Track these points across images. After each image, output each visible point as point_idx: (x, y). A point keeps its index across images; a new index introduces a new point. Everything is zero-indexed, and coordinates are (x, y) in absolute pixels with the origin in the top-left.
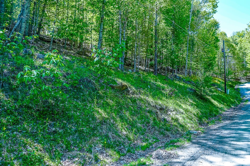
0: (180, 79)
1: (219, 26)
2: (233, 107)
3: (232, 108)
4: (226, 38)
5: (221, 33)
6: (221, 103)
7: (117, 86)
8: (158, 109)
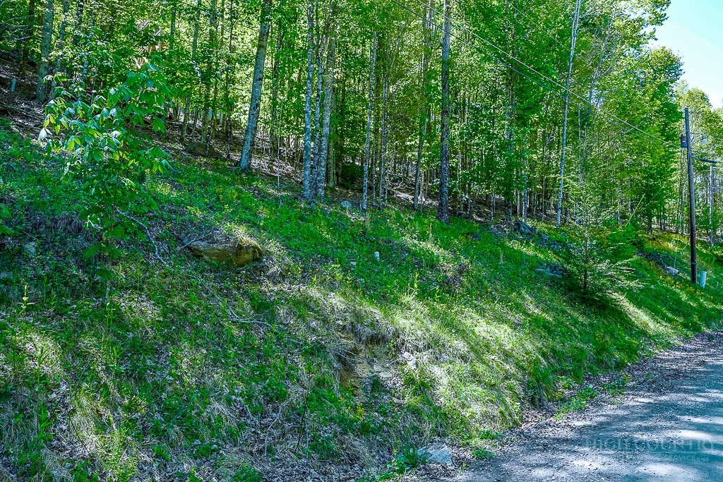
0: (531, 235)
1: (681, 70)
2: (708, 331)
3: (703, 334)
4: (705, 109)
5: (690, 93)
6: (664, 317)
7: (213, 249)
8: (360, 340)
